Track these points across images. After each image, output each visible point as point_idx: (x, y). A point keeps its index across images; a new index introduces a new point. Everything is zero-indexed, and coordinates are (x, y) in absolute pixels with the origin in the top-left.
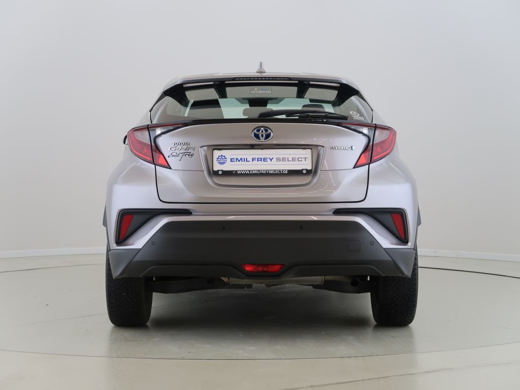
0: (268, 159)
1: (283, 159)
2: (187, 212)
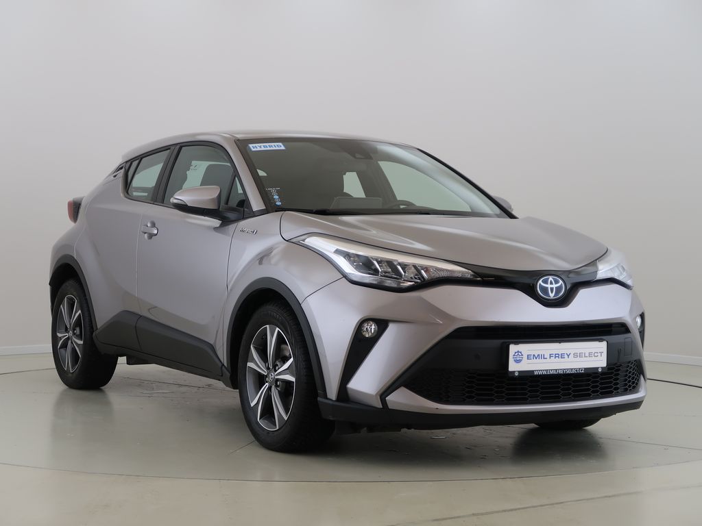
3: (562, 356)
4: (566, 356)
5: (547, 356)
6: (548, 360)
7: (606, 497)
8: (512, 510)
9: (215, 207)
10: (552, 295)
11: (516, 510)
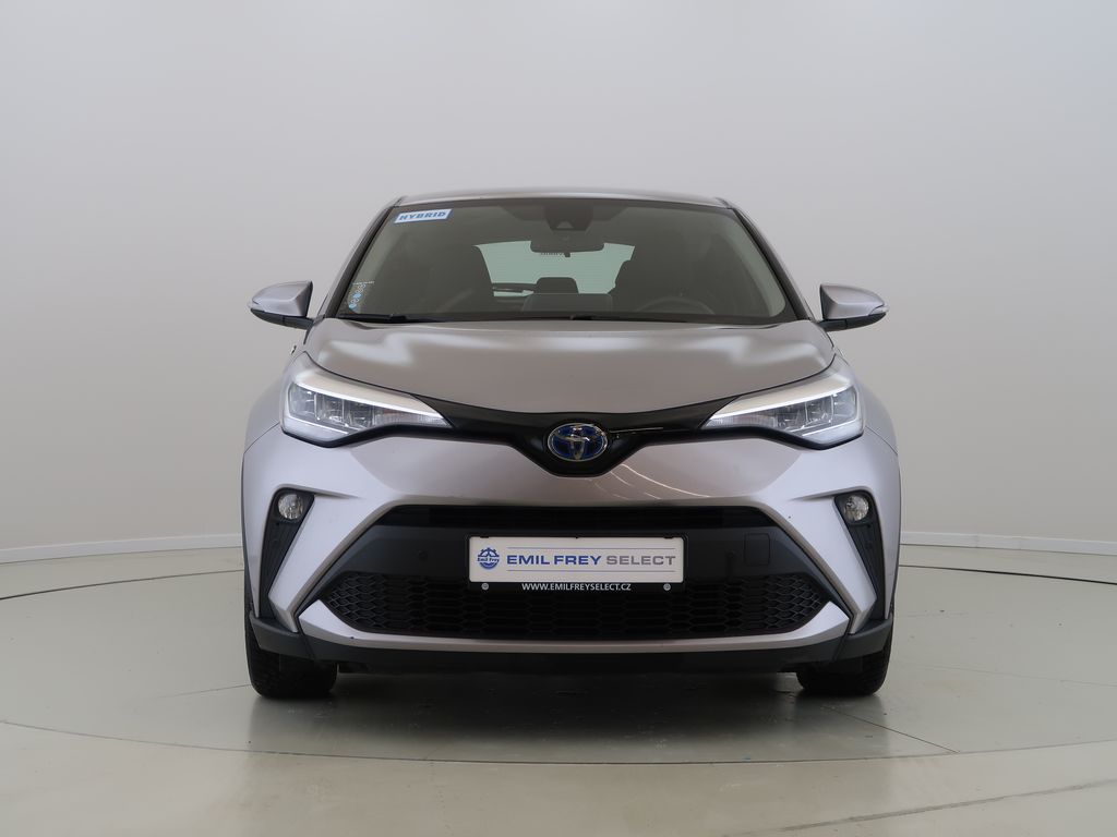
3: (583, 561)
4: (590, 560)
5: (549, 558)
6: (552, 566)
9: (297, 313)
10: (578, 458)
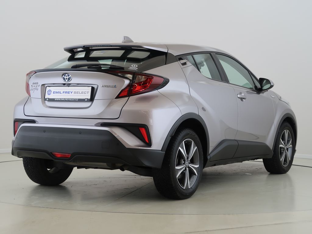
0: (70, 92)
1: (77, 93)
2: (33, 122)
7: (275, 224)
8: (226, 229)
11: (228, 229)
